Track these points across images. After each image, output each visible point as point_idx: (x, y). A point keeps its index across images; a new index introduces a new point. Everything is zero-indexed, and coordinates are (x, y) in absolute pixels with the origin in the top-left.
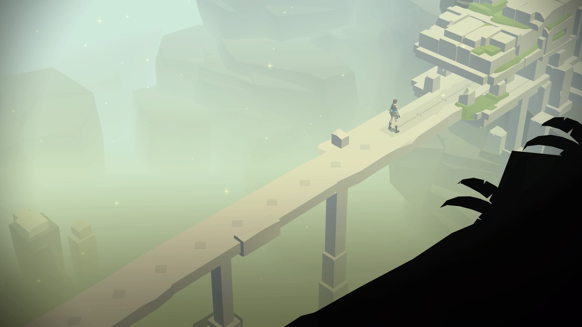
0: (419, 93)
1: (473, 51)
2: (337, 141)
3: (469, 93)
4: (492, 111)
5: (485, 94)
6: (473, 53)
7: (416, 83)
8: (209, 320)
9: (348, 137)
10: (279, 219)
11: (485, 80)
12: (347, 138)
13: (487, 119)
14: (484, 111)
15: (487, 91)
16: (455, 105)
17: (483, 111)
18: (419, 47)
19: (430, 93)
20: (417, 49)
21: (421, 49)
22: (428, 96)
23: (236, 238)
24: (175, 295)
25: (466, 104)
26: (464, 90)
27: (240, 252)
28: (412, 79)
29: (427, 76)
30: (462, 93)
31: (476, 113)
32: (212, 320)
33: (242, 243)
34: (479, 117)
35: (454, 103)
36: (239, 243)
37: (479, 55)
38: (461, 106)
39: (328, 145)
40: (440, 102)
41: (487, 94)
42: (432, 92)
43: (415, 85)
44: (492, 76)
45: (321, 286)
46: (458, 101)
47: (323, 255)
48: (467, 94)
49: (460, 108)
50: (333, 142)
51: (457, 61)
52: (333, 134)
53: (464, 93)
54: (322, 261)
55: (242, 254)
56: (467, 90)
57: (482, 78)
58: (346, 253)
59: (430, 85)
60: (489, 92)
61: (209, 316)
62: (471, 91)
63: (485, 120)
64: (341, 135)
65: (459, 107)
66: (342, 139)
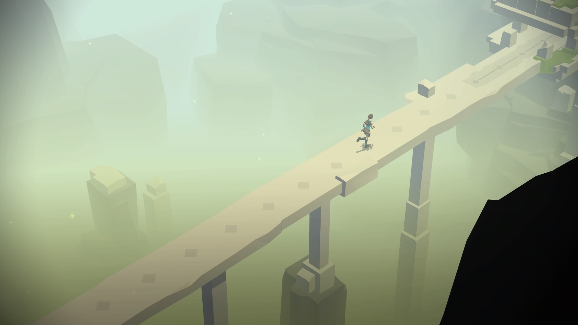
0: (495, 48)
1: (553, 5)
2: (424, 91)
3: (548, 47)
4: (570, 64)
5: (561, 49)
6: (553, 7)
7: (492, 39)
8: (304, 263)
9: (435, 86)
10: (377, 161)
11: (566, 33)
12: (434, 88)
13: (566, 72)
14: (563, 64)
15: (564, 46)
16: (534, 58)
17: (561, 65)
18: (497, 2)
19: (507, 48)
20: (495, 4)
21: (499, 4)
22: (506, 51)
23: (337, 178)
24: (283, 231)
25: (545, 58)
26: (542, 44)
27: (341, 192)
28: (488, 35)
29: (505, 31)
30: (540, 47)
31: (555, 66)
32: (307, 263)
33: (344, 183)
34: (557, 70)
35: (533, 57)
36: (341, 183)
37: (559, 8)
38: (540, 60)
39: (414, 95)
40: (518, 56)
41: (563, 48)
42: (509, 47)
43: (491, 41)
44: (572, 28)
45: (402, 235)
46: (536, 55)
47: (407, 203)
48: (546, 48)
49: (539, 62)
50: (419, 92)
51: (536, 15)
52: (420, 83)
53: (542, 47)
54: (405, 210)
55: (343, 194)
56: (545, 44)
57: (564, 31)
58: (429, 203)
59: (507, 40)
60: (566, 47)
61: (304, 259)
62: (549, 45)
63: (564, 74)
64: (428, 84)
65: (537, 60)
66: (429, 88)
